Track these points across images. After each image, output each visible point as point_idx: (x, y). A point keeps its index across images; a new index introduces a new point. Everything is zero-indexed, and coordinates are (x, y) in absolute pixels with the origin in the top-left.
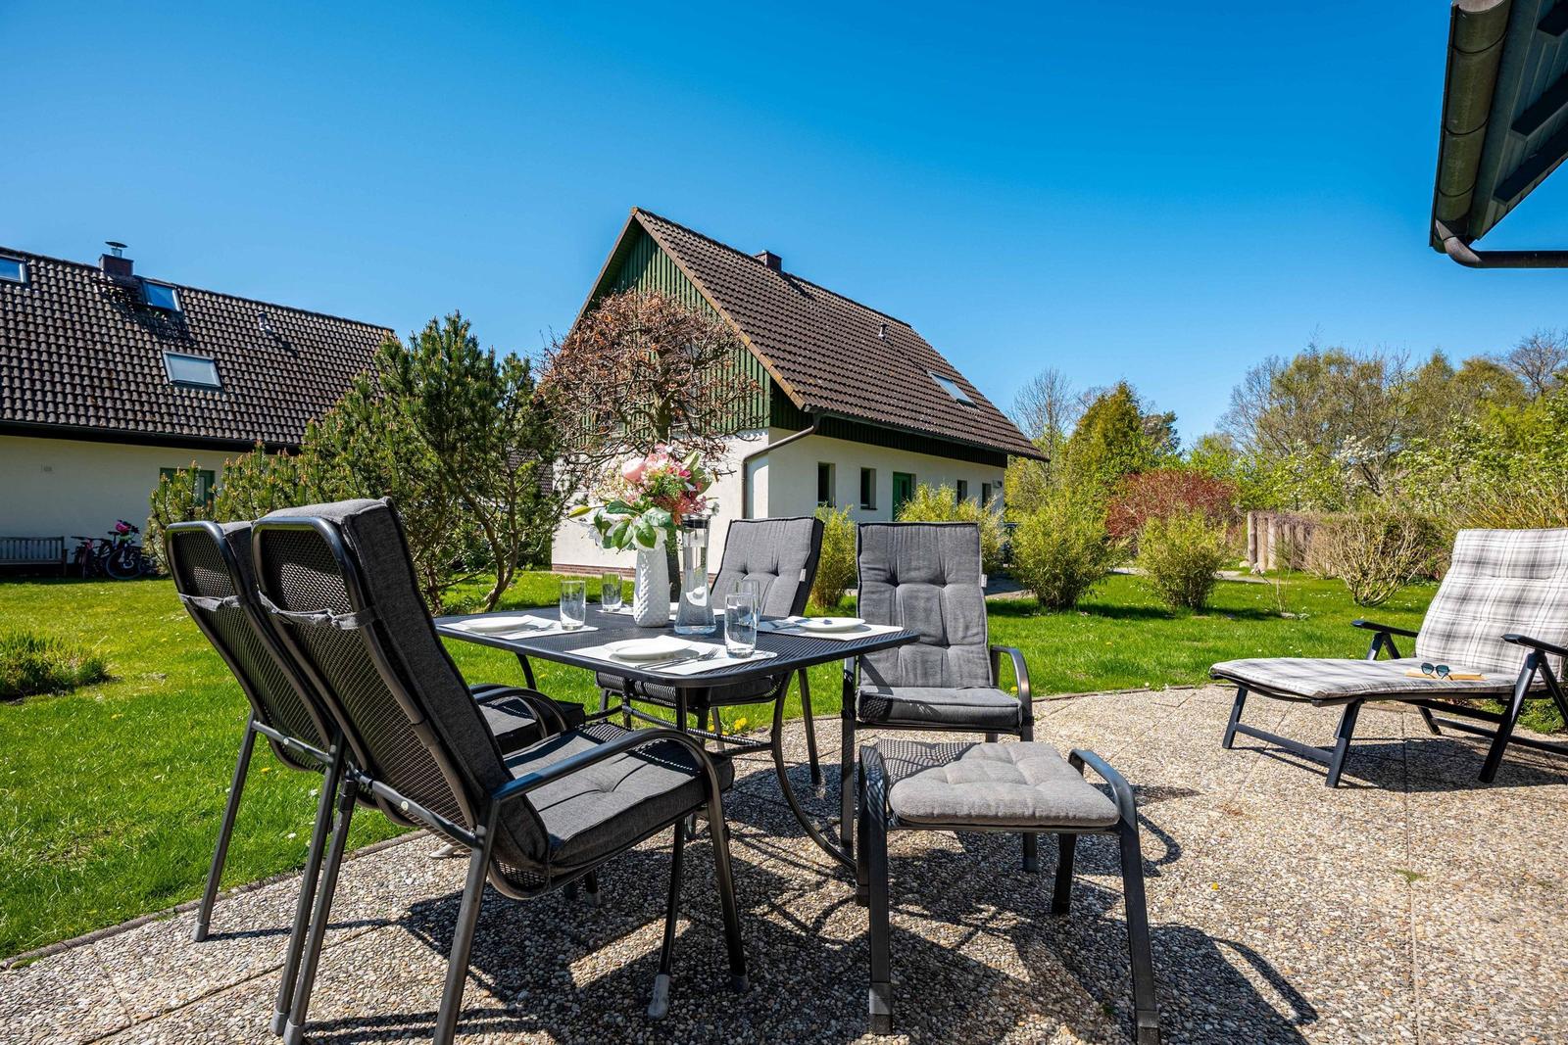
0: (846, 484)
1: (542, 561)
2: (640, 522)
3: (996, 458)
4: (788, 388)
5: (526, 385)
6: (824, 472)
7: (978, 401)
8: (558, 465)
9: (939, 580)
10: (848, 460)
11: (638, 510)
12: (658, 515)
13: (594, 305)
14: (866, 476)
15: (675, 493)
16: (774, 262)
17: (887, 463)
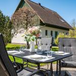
0: (49, 33)
1: (10, 42)
2: (32, 38)
3: (68, 30)
4: (42, 20)
5: (9, 20)
6: (46, 31)
7: (66, 22)
8: (13, 30)
9: (70, 46)
10: (49, 30)
11: (31, 36)
12: (34, 37)
13: (17, 9)
14: (52, 32)
15: (36, 33)
16: (40, 4)
17: (54, 30)
